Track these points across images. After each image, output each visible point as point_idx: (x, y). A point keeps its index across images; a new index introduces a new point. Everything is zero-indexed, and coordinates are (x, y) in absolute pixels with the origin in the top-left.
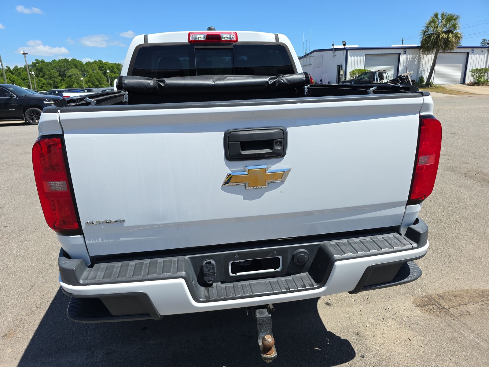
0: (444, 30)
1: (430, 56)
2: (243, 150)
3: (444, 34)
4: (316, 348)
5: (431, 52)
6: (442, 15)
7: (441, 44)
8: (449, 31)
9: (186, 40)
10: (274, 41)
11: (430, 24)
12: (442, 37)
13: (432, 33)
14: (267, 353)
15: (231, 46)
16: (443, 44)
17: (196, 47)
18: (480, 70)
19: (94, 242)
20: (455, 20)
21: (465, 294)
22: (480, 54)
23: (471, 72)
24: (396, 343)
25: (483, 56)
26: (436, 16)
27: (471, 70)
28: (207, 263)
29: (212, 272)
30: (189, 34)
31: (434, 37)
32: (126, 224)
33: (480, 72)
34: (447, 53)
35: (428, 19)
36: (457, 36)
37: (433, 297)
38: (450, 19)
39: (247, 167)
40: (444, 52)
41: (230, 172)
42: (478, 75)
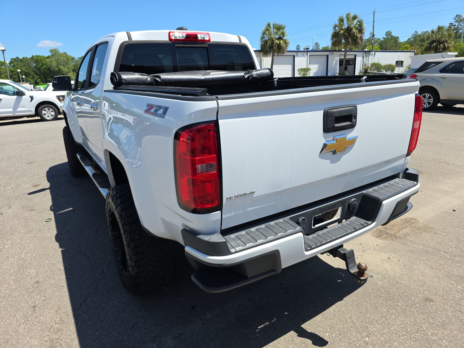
0: (276, 37)
1: (268, 58)
2: (336, 123)
3: (277, 40)
4: (338, 281)
5: (269, 55)
6: (273, 25)
7: (276, 49)
8: (280, 38)
9: (167, 39)
10: (238, 42)
11: (265, 31)
12: (276, 43)
13: (268, 40)
14: (364, 276)
15: (206, 45)
16: (277, 48)
17: (177, 45)
18: (304, 69)
19: (229, 215)
20: (283, 29)
21: (397, 224)
22: (302, 57)
23: (298, 71)
24: (384, 263)
25: (305, 58)
26: (269, 25)
27: (298, 70)
28: (303, 220)
29: (304, 227)
30: (170, 33)
31: (269, 43)
32: (255, 195)
33: (304, 71)
34: (281, 55)
35: (263, 28)
36: (286, 42)
37: (381, 229)
38: (279, 28)
39: (336, 137)
40: (278, 55)
41: (325, 142)
42: (303, 73)
